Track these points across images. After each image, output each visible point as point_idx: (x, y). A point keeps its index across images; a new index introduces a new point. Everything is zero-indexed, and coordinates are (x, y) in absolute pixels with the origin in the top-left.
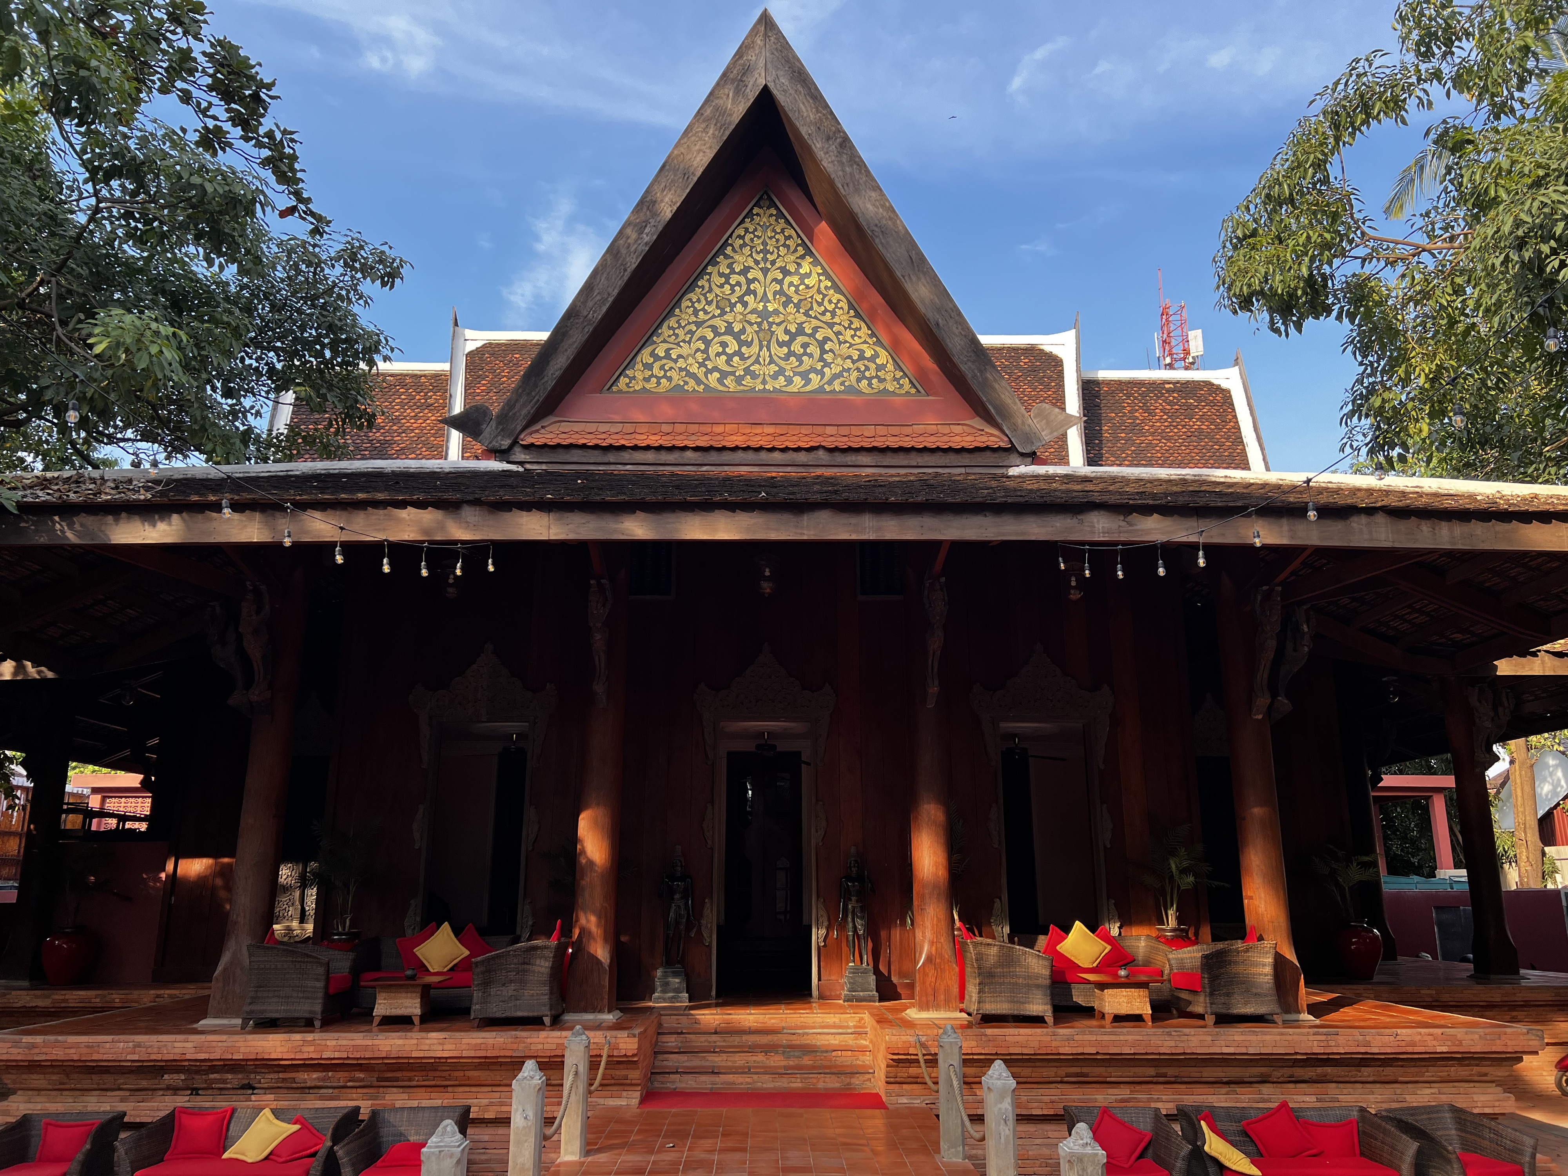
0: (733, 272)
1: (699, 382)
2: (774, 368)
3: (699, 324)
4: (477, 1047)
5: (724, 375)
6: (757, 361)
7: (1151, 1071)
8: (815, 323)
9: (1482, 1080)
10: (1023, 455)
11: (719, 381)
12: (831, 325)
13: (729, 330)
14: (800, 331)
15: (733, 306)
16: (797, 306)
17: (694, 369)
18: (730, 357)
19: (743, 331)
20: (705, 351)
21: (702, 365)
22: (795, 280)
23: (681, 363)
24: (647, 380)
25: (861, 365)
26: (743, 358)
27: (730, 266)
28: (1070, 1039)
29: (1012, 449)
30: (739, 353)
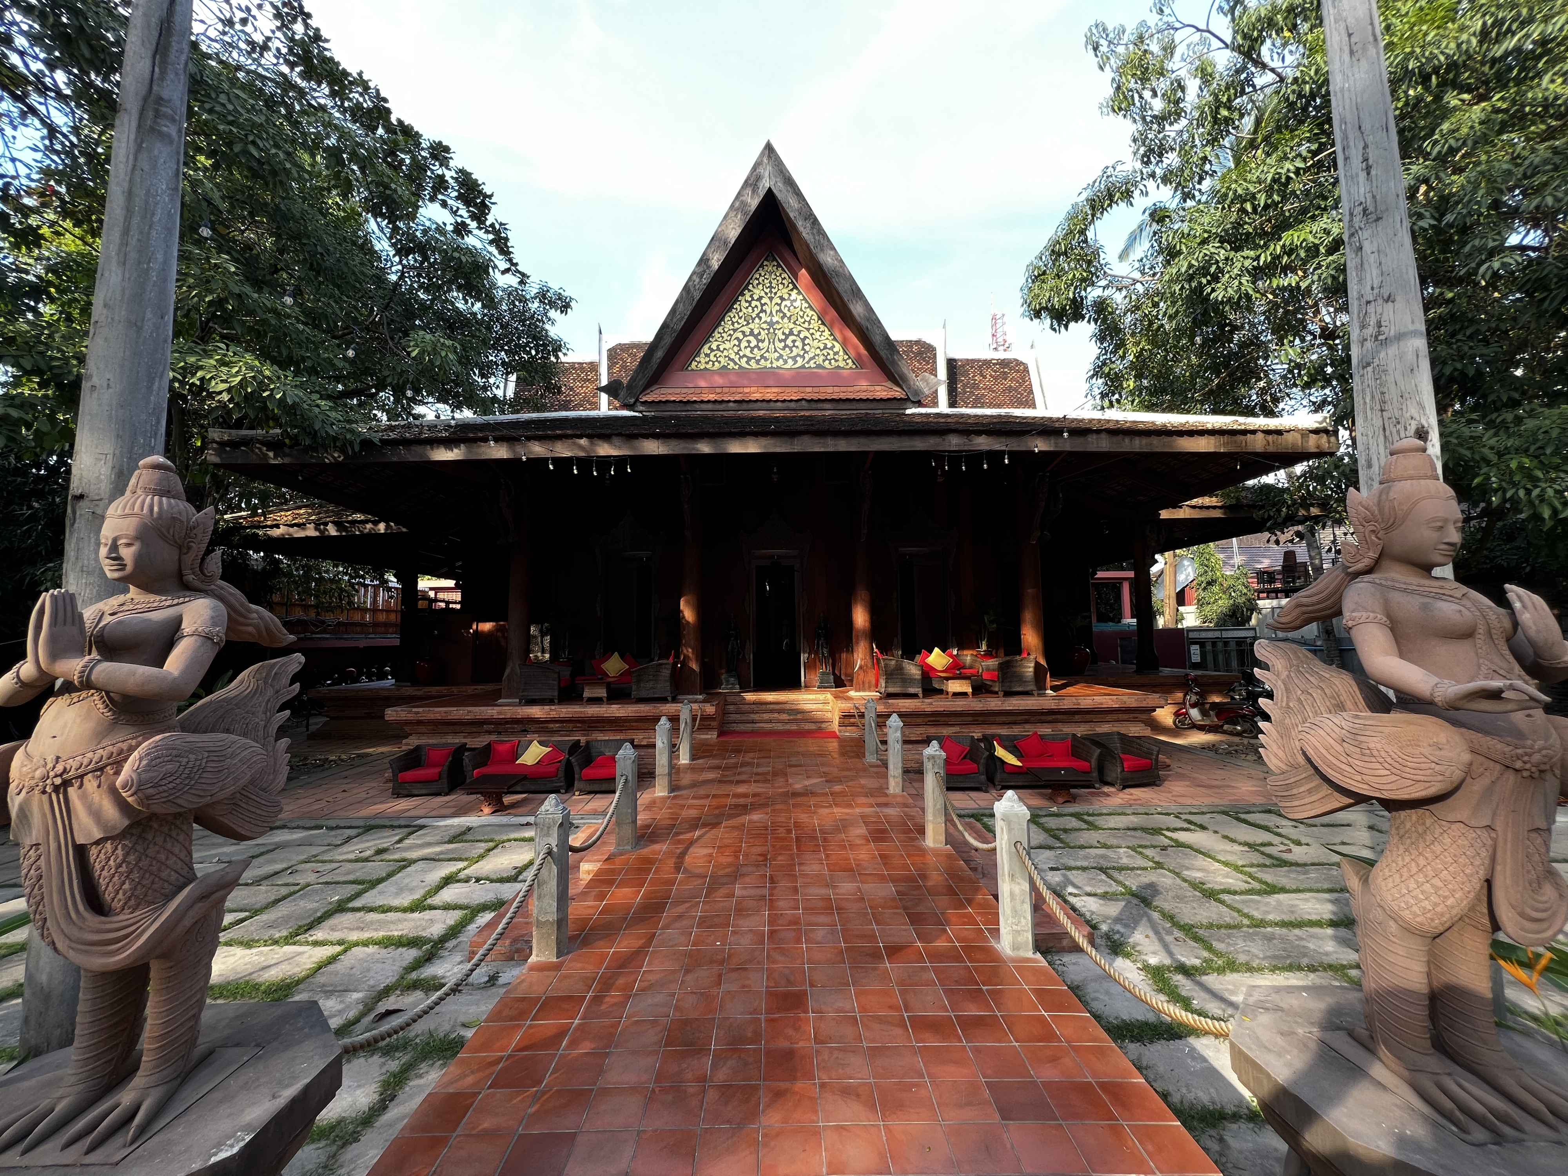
0: (753, 299)
1: (736, 364)
2: (777, 355)
3: (735, 330)
4: (636, 712)
5: (749, 359)
6: (767, 351)
7: (971, 719)
8: (799, 328)
9: (1135, 720)
10: (913, 402)
11: (747, 362)
12: (808, 330)
13: (752, 333)
14: (791, 333)
15: (753, 319)
16: (789, 319)
17: (733, 356)
18: (752, 349)
19: (759, 334)
20: (739, 346)
21: (737, 353)
22: (788, 303)
23: (725, 353)
24: (707, 363)
25: (825, 352)
26: (759, 349)
27: (751, 296)
28: (931, 704)
29: (908, 399)
30: (757, 346)
